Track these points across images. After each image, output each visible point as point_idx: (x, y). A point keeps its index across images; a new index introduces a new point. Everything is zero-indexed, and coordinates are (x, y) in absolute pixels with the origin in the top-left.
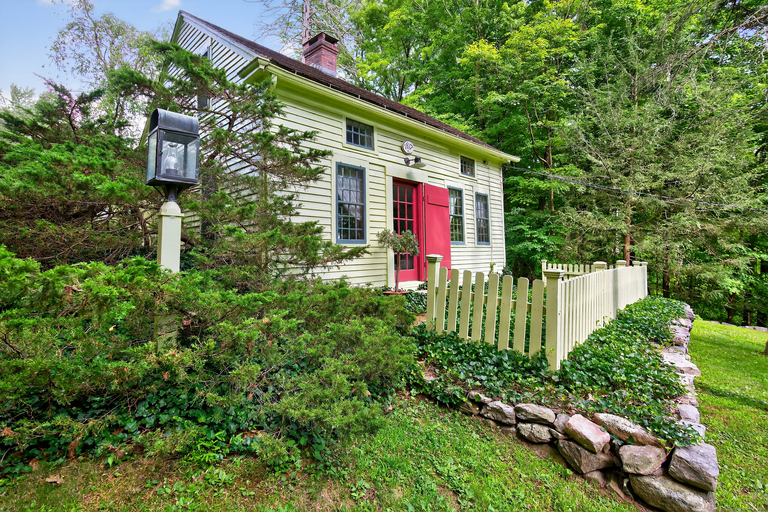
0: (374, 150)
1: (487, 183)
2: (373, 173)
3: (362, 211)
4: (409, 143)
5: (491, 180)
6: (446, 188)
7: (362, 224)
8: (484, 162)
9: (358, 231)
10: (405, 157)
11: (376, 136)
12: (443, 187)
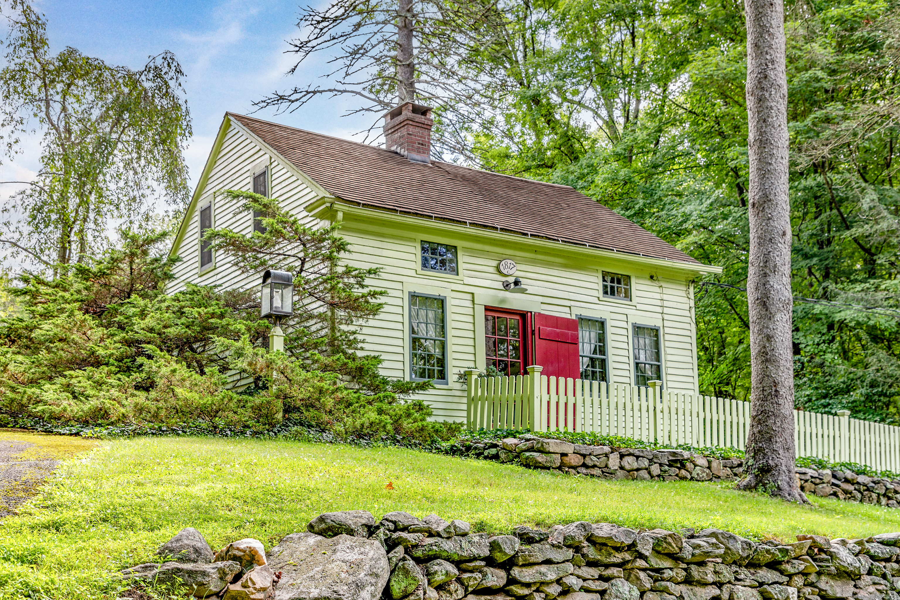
0: (458, 275)
1: (659, 310)
2: (457, 302)
3: (443, 346)
4: (509, 261)
5: (666, 304)
6: (574, 317)
7: (442, 362)
8: (652, 277)
9: (439, 371)
10: (504, 279)
11: (462, 258)
12: (568, 316)
